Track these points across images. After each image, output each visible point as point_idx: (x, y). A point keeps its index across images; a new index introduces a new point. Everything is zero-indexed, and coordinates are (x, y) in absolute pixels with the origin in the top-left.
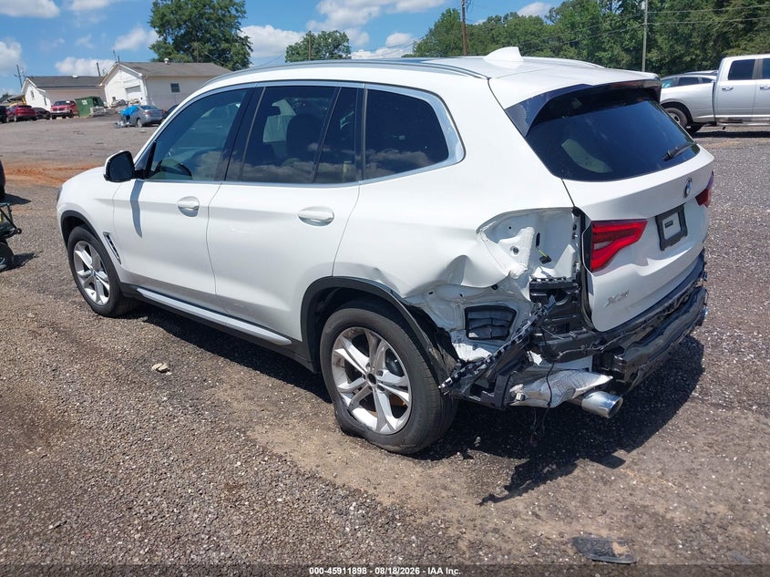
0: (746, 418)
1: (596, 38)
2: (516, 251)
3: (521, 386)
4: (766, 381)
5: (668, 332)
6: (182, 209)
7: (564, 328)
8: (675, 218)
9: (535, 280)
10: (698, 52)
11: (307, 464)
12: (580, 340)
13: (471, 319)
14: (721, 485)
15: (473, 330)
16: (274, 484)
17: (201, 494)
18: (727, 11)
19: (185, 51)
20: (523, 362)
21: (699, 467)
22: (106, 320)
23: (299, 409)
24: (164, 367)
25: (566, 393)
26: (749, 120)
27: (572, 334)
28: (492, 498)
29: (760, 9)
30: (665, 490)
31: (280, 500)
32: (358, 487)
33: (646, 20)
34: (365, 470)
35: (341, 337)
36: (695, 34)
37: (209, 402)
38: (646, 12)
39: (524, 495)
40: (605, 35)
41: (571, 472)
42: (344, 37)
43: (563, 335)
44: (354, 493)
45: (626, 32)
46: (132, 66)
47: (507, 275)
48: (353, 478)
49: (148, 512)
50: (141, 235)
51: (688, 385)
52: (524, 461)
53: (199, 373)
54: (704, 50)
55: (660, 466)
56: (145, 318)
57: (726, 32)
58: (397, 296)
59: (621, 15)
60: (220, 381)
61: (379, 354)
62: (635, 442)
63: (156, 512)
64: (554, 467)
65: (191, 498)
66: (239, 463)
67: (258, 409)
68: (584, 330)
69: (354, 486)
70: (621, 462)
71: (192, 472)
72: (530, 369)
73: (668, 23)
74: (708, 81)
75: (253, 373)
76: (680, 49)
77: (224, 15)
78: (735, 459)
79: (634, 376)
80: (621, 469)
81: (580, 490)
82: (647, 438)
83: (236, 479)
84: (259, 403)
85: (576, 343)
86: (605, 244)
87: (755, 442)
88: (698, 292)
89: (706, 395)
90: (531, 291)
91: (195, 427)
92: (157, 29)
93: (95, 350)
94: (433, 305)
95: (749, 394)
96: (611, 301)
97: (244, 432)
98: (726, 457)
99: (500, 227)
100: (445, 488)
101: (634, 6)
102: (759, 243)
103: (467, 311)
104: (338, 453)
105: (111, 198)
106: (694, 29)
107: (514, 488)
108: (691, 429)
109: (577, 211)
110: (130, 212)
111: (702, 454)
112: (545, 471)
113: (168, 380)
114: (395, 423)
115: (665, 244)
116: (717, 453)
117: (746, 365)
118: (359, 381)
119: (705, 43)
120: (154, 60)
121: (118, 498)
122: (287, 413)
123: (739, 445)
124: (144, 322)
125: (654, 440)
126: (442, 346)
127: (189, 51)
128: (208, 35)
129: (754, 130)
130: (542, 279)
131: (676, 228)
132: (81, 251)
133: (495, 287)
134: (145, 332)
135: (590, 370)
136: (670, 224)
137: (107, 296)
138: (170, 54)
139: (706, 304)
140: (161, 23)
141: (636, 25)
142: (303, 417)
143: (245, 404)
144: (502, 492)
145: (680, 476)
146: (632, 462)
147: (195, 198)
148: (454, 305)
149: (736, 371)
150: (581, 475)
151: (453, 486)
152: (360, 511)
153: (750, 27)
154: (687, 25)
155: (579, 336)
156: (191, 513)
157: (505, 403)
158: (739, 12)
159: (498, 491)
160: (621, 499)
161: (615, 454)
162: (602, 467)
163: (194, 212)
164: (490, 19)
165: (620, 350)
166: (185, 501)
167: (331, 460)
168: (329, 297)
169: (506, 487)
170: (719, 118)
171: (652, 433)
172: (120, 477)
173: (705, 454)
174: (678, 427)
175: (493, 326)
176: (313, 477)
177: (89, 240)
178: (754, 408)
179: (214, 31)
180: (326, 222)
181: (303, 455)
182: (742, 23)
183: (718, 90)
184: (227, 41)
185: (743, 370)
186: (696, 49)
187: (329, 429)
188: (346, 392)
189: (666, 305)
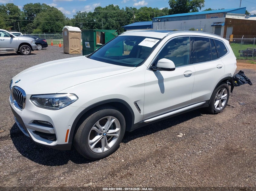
6: (185, 76)
105: (144, 83)
163: (190, 75)
180: (221, 68)
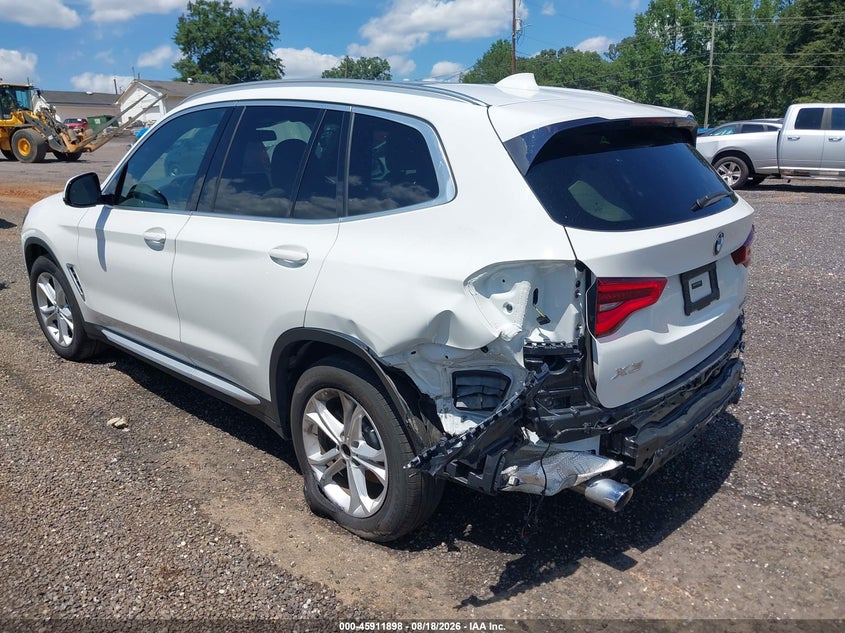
0: (784, 516)
1: (657, 79)
2: (509, 308)
3: (515, 467)
4: (811, 472)
5: (692, 411)
6: (149, 242)
7: (565, 402)
8: (705, 278)
9: (530, 343)
10: (766, 98)
11: (262, 548)
12: (584, 417)
13: (459, 386)
14: (746, 597)
15: (462, 399)
16: (219, 571)
17: (130, 580)
18: (798, 57)
19: (211, 71)
20: (516, 440)
21: (723, 574)
22: (68, 364)
23: (266, 480)
24: (120, 421)
25: (567, 479)
26: (817, 174)
27: (573, 409)
28: (474, 601)
29: (833, 56)
30: (680, 600)
31: (222, 591)
32: (317, 580)
33: (711, 62)
34: (330, 560)
35: (313, 398)
36: (764, 79)
37: (165, 467)
38: (712, 53)
39: (512, 598)
40: (666, 76)
41: (571, 573)
42: (385, 65)
43: (561, 411)
44: (311, 587)
45: (689, 74)
46: (153, 84)
47: (497, 336)
48: (312, 569)
49: (62, 599)
50: (105, 270)
51: (721, 472)
52: (518, 556)
53: (161, 431)
54: (774, 97)
55: (677, 570)
56: (114, 364)
57: (797, 79)
58: (374, 355)
59: (684, 55)
60: (183, 442)
61: (354, 421)
62: (651, 539)
63: (72, 600)
64: (553, 565)
65: (118, 584)
66: (183, 543)
67: (219, 478)
68: (588, 405)
69: (313, 578)
70: (633, 563)
71: (125, 552)
72: (524, 448)
73: (736, 66)
74: (775, 129)
75: (222, 434)
76: (747, 94)
77: (255, 35)
78: (766, 565)
79: (648, 461)
80: (631, 572)
81: (580, 596)
82: (666, 535)
83: (176, 563)
84: (222, 472)
85: (578, 420)
86: (614, 305)
87: (791, 546)
88: (732, 365)
89: (740, 485)
90: (525, 356)
91: (141, 496)
92: (182, 46)
93: (47, 399)
94: (416, 367)
95: (790, 486)
96: (621, 373)
97: (198, 506)
98: (757, 563)
99: (490, 280)
100: (420, 586)
101: (699, 46)
102: (817, 310)
103: (456, 375)
104: (301, 537)
105: (76, 225)
106: (763, 74)
107: (501, 590)
108: (719, 526)
109: (580, 265)
110: (94, 242)
111: (728, 557)
112: (542, 570)
113: (124, 438)
114: (370, 504)
115: (690, 308)
116: (746, 557)
117: (789, 451)
118: (333, 452)
119: (774, 89)
120: (176, 80)
121: (31, 580)
122: (251, 485)
123: (772, 548)
124: (111, 368)
125: (673, 538)
126: (426, 415)
127: (215, 71)
128: (236, 56)
129: (822, 184)
130: (539, 344)
131: (705, 290)
132: (45, 284)
133: (485, 349)
134: (111, 379)
135: (597, 452)
136: (699, 284)
137: (71, 336)
138: (194, 73)
139: (742, 379)
140: (187, 41)
141: (701, 67)
142: (269, 491)
143: (206, 472)
144: (487, 594)
145: (700, 584)
146: (646, 563)
147: (162, 229)
148: (439, 369)
149: (778, 457)
150: (583, 577)
151: (430, 584)
152: (315, 611)
153: (822, 75)
154: (756, 69)
155: (582, 413)
156: (113, 603)
157: (496, 486)
158: (810, 59)
159: (482, 593)
160: (627, 610)
161: (627, 553)
162: (609, 568)
163: (159, 245)
164: (544, 53)
165: (632, 430)
166: (110, 588)
167: (291, 544)
168: (301, 351)
169: (492, 588)
170: (783, 170)
171: (672, 529)
172: (39, 553)
173: (731, 557)
174: (704, 523)
175: (483, 395)
176: (267, 564)
177: (52, 272)
178: (794, 503)
179: (244, 51)
180: (300, 263)
181: (261, 538)
182: (814, 70)
183: (784, 139)
184: (257, 62)
185: (786, 457)
186: (765, 95)
187: (297, 507)
188: (318, 465)
189: (691, 379)
